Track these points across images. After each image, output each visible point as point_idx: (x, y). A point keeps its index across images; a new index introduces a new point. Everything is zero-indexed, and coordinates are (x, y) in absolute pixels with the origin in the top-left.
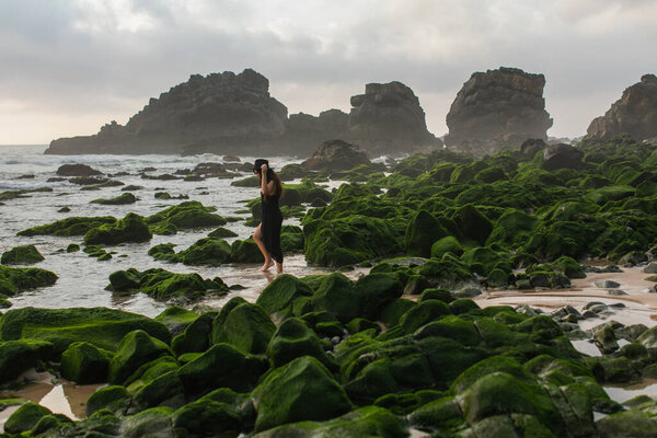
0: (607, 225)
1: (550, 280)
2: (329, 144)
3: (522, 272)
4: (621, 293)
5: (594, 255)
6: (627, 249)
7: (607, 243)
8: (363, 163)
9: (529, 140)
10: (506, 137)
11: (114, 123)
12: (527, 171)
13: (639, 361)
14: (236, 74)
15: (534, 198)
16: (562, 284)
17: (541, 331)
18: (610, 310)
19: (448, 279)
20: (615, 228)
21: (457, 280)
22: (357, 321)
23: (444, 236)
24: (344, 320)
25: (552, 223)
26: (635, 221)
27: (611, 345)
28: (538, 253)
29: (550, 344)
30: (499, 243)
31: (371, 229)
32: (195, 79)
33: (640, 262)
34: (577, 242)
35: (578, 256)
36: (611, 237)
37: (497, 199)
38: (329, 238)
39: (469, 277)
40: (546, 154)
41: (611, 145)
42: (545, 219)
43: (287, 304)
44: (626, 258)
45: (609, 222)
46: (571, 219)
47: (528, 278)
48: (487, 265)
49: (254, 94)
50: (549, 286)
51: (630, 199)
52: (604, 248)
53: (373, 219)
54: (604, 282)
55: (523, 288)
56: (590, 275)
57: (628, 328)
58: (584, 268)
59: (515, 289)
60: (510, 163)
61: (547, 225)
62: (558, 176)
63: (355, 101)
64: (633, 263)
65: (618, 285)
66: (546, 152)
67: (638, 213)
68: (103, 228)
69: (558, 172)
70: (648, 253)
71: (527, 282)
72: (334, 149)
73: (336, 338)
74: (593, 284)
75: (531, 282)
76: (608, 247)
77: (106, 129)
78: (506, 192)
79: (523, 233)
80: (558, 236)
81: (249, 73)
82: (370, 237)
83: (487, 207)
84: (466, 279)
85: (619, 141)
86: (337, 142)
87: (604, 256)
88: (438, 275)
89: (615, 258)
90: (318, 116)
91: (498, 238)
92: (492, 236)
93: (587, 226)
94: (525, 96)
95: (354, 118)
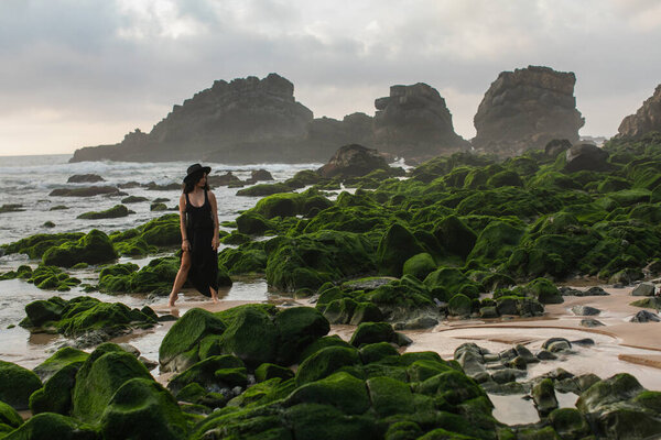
0: (600, 238)
1: (519, 307)
2: (345, 149)
3: (490, 296)
4: (596, 323)
5: (584, 272)
6: (620, 266)
7: (599, 259)
8: (381, 168)
9: (554, 141)
10: (534, 138)
11: (138, 130)
12: (545, 174)
13: (570, 432)
14: (261, 79)
15: (541, 204)
16: (533, 311)
17: (447, 392)
18: (575, 348)
19: (402, 307)
20: (609, 242)
21: (412, 308)
22: (264, 367)
23: (419, 251)
24: (251, 366)
25: (539, 235)
26: (633, 232)
27: (549, 405)
28: (519, 271)
29: (457, 411)
30: (479, 260)
31: (340, 245)
32: (219, 85)
33: (632, 280)
34: (563, 258)
35: (562, 275)
36: (603, 251)
37: (499, 207)
38: (288, 258)
39: (427, 304)
40: (569, 155)
41: (640, 144)
42: (532, 232)
43: (194, 345)
44: (617, 276)
45: (603, 234)
46: (561, 231)
47: (495, 304)
48: (453, 288)
49: (278, 98)
50: (518, 313)
51: (638, 206)
52: (595, 264)
53: (343, 233)
54: (581, 309)
55: (487, 317)
56: (568, 299)
57: (577, 379)
58: (563, 291)
59: (478, 318)
60: (531, 166)
61: (533, 238)
62: (576, 179)
63: (380, 103)
64: (624, 283)
65: (598, 312)
66: (568, 153)
67: (637, 223)
68: (64, 246)
69: (578, 174)
70: (646, 269)
71: (492, 309)
72: (351, 154)
73: (238, 389)
74: (570, 310)
75: (497, 310)
76: (600, 263)
77: (130, 137)
78: (510, 199)
79: (507, 248)
80: (541, 252)
81: (273, 78)
82: (337, 254)
83: (481, 217)
84: (423, 306)
85: (648, 140)
86: (354, 147)
87: (595, 274)
88: (392, 303)
89: (606, 276)
90: (342, 119)
91: (480, 253)
92: (474, 251)
93: (578, 239)
94: (555, 94)
95: (377, 120)
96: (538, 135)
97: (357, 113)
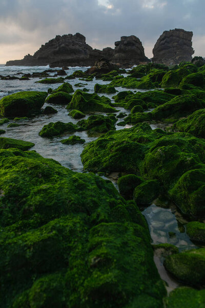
2: (99, 61)
8: (115, 70)
11: (29, 54)
14: (73, 35)
32: (58, 37)
49: (80, 43)
63: (117, 44)
72: (102, 63)
77: (26, 57)
81: (78, 35)
90: (102, 50)
94: (184, 41)
95: (116, 51)
96: (178, 57)
97: (108, 48)
